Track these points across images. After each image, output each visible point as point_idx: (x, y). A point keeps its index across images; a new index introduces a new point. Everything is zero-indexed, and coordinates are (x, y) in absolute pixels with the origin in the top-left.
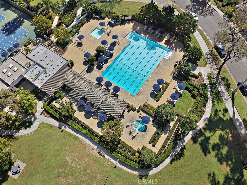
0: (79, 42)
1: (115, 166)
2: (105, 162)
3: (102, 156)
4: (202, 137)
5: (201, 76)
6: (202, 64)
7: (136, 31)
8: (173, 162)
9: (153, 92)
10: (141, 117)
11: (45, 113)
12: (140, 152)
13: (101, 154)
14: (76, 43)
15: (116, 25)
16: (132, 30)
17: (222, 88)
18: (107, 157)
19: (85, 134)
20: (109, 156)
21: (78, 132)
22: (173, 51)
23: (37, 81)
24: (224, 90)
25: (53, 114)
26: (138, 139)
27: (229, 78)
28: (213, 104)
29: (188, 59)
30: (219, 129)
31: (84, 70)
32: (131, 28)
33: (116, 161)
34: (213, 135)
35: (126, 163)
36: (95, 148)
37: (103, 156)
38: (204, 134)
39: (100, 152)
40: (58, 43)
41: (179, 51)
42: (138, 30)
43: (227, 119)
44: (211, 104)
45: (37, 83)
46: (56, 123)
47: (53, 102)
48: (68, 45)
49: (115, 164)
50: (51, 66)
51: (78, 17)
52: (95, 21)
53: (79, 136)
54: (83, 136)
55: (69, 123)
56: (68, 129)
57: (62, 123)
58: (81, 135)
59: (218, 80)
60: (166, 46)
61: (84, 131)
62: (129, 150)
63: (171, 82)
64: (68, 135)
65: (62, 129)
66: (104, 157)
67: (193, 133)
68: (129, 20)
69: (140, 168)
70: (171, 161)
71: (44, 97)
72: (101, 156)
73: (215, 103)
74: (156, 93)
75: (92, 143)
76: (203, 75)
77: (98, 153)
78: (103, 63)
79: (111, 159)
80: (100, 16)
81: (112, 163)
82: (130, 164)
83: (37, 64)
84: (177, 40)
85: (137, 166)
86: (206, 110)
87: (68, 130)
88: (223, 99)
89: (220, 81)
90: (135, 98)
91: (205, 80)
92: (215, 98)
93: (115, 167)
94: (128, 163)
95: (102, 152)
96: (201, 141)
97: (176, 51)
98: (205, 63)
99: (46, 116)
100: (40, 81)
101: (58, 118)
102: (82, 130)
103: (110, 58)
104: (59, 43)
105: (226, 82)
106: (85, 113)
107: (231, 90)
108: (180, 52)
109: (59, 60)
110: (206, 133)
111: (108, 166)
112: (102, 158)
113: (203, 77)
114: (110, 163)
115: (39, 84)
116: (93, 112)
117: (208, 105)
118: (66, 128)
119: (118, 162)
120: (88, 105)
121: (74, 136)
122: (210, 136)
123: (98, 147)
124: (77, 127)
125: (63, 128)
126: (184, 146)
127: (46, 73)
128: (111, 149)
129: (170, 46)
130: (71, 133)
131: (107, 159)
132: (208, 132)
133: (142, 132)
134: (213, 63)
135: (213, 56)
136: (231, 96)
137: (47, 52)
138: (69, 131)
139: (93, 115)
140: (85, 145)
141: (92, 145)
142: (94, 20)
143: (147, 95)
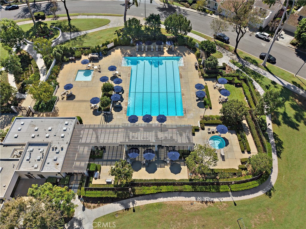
0: (67, 95)
1: (235, 203)
2: (219, 207)
3: (210, 203)
4: (279, 116)
5: (226, 66)
6: (218, 56)
7: (129, 55)
8: (281, 155)
9: (198, 102)
10: (210, 132)
11: (89, 204)
12: (244, 168)
13: (206, 202)
14: (64, 98)
15: (100, 58)
16: (124, 56)
17: (252, 67)
18: (216, 200)
19: (169, 190)
20: (218, 197)
21: (156, 196)
22: (182, 57)
23: (47, 166)
24: (256, 68)
25: (104, 196)
26: (229, 157)
27: (250, 57)
28: (260, 83)
29: (206, 55)
30: (285, 101)
31: (102, 121)
32: (121, 55)
33: (229, 196)
34: (285, 109)
35: (243, 189)
36: (193, 200)
37: (210, 201)
38: (279, 112)
39: (203, 200)
40: (39, 109)
41: (188, 54)
42: (130, 53)
43: (282, 89)
44: (257, 84)
45: (49, 168)
46: (117, 207)
47: (91, 180)
48: (56, 104)
49: (231, 201)
50: (55, 136)
51: (42, 70)
52: (70, 65)
53: (161, 200)
54: (167, 197)
55: (137, 192)
56: (139, 203)
57: (125, 201)
58: (164, 197)
59: (242, 62)
60: (172, 55)
61: (164, 189)
62: (232, 173)
63: (206, 84)
64: (147, 209)
65: (132, 208)
66: (212, 202)
67: (269, 118)
68: (112, 48)
69: (261, 183)
70: (277, 156)
71: (71, 184)
72: (208, 204)
73: (260, 82)
74: (203, 101)
75: (184, 197)
76: (227, 64)
77: (202, 203)
78: (119, 102)
79: (222, 199)
80: (75, 56)
81: (227, 202)
82: (248, 188)
83: (30, 144)
84: (177, 46)
85: (256, 184)
86: (259, 91)
87: (141, 202)
88: (262, 75)
89: (245, 62)
90: (186, 118)
91: (233, 67)
92: (256, 78)
93: (235, 205)
94: (246, 188)
95: (206, 199)
96: (282, 119)
97: (185, 55)
98: (220, 53)
99: (94, 207)
100: (53, 164)
101: (116, 196)
102: (161, 190)
103: (122, 93)
104: (40, 107)
105: (250, 60)
106: (145, 168)
107: (260, 64)
108: (190, 55)
109: (61, 124)
110: (279, 111)
111: (226, 209)
112: (211, 204)
113: (229, 65)
114: (225, 204)
115: (53, 168)
116: (154, 160)
117: (256, 86)
118: (135, 203)
119: (233, 196)
120: (146, 154)
121: (155, 205)
122: (284, 111)
123: (196, 196)
124: (152, 190)
125: (131, 206)
126: (274, 133)
127: (55, 149)
128: (214, 187)
129: (176, 54)
130: (147, 204)
131: (217, 202)
132: (279, 108)
133: (226, 146)
134: (226, 51)
135: (220, 45)
136: (265, 69)
137: (33, 123)
138: (143, 204)
139: (157, 164)
140: (178, 206)
141: (187, 199)
142: (68, 64)
143: (195, 108)
